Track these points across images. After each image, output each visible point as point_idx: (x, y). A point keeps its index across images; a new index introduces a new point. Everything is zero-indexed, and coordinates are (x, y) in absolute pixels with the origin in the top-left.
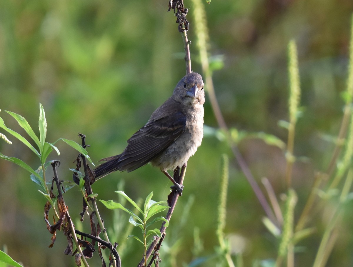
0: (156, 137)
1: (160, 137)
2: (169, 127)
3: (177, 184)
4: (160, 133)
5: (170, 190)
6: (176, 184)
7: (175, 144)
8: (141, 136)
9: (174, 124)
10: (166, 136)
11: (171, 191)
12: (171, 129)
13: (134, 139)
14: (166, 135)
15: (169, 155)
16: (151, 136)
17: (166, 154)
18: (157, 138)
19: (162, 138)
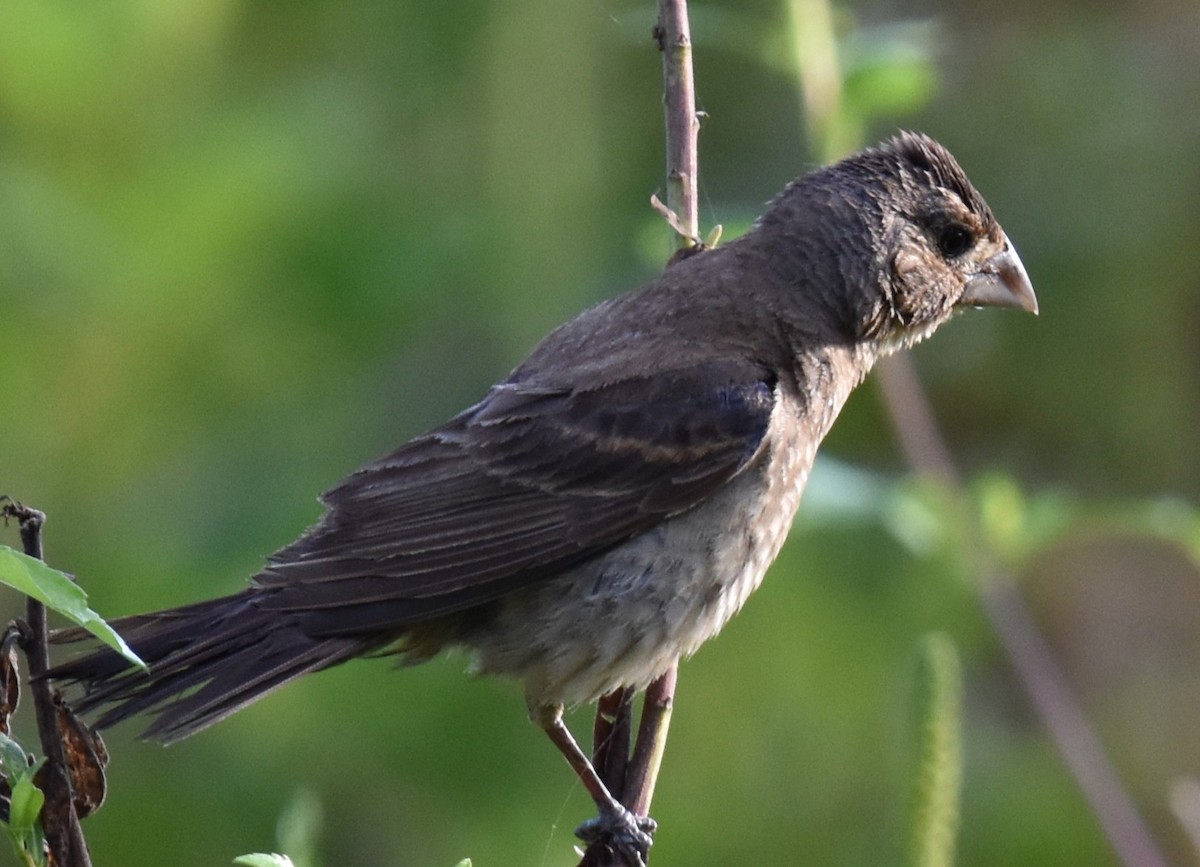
0: (559, 489)
1: (583, 493)
2: (656, 443)
3: (616, 804)
4: (594, 469)
5: (576, 848)
6: (610, 806)
7: (661, 542)
8: (446, 476)
9: (693, 426)
10: (626, 492)
11: (580, 853)
12: (669, 452)
13: (391, 487)
14: (629, 487)
15: (609, 606)
16: (525, 482)
17: (592, 598)
18: (562, 494)
19: (598, 501)
